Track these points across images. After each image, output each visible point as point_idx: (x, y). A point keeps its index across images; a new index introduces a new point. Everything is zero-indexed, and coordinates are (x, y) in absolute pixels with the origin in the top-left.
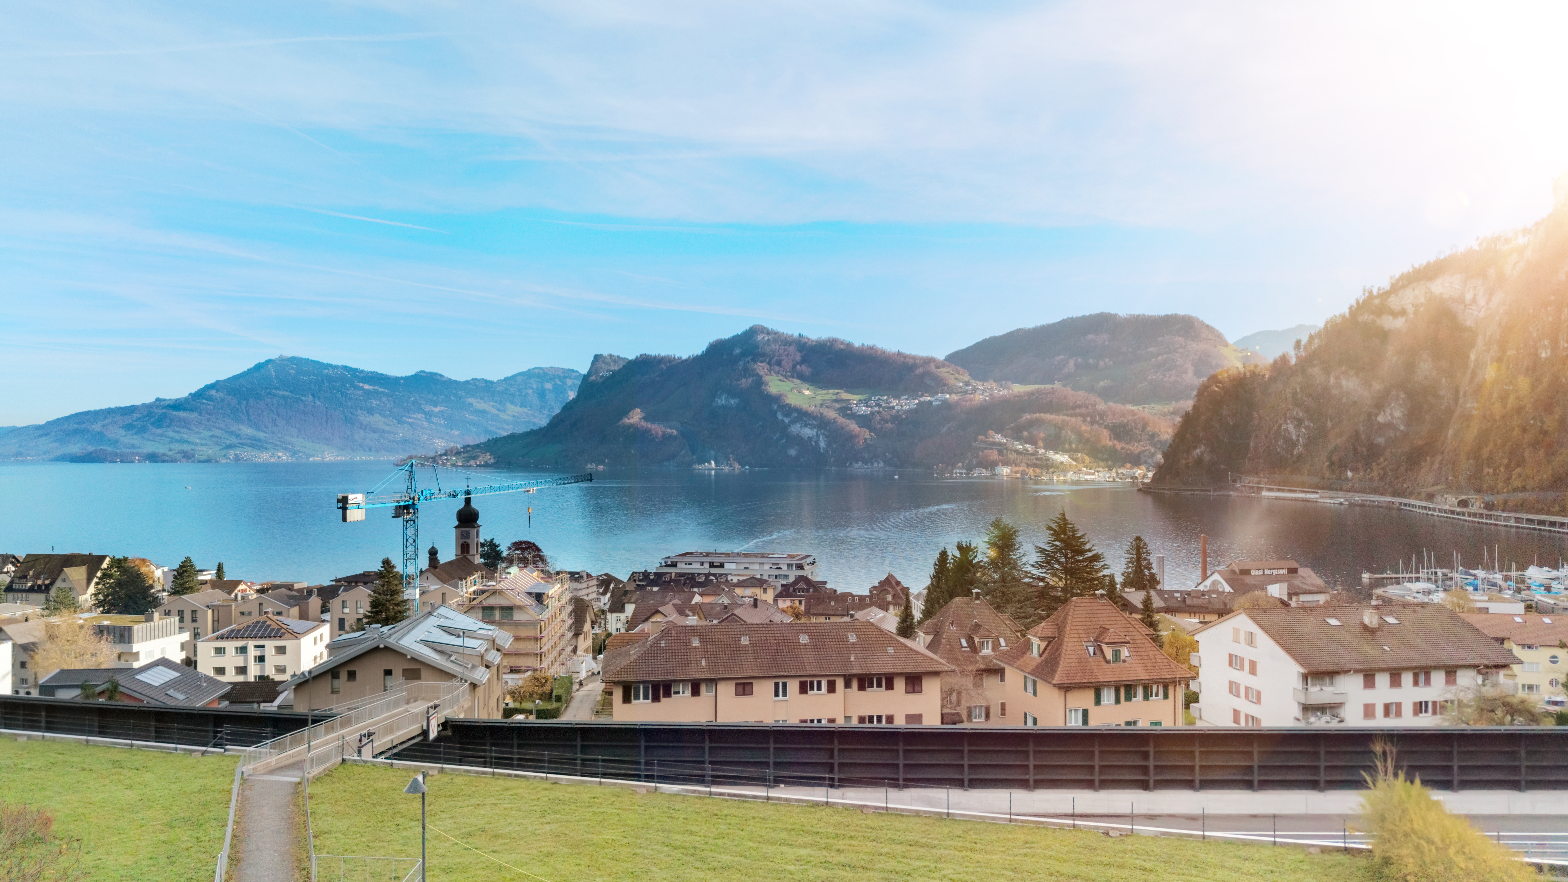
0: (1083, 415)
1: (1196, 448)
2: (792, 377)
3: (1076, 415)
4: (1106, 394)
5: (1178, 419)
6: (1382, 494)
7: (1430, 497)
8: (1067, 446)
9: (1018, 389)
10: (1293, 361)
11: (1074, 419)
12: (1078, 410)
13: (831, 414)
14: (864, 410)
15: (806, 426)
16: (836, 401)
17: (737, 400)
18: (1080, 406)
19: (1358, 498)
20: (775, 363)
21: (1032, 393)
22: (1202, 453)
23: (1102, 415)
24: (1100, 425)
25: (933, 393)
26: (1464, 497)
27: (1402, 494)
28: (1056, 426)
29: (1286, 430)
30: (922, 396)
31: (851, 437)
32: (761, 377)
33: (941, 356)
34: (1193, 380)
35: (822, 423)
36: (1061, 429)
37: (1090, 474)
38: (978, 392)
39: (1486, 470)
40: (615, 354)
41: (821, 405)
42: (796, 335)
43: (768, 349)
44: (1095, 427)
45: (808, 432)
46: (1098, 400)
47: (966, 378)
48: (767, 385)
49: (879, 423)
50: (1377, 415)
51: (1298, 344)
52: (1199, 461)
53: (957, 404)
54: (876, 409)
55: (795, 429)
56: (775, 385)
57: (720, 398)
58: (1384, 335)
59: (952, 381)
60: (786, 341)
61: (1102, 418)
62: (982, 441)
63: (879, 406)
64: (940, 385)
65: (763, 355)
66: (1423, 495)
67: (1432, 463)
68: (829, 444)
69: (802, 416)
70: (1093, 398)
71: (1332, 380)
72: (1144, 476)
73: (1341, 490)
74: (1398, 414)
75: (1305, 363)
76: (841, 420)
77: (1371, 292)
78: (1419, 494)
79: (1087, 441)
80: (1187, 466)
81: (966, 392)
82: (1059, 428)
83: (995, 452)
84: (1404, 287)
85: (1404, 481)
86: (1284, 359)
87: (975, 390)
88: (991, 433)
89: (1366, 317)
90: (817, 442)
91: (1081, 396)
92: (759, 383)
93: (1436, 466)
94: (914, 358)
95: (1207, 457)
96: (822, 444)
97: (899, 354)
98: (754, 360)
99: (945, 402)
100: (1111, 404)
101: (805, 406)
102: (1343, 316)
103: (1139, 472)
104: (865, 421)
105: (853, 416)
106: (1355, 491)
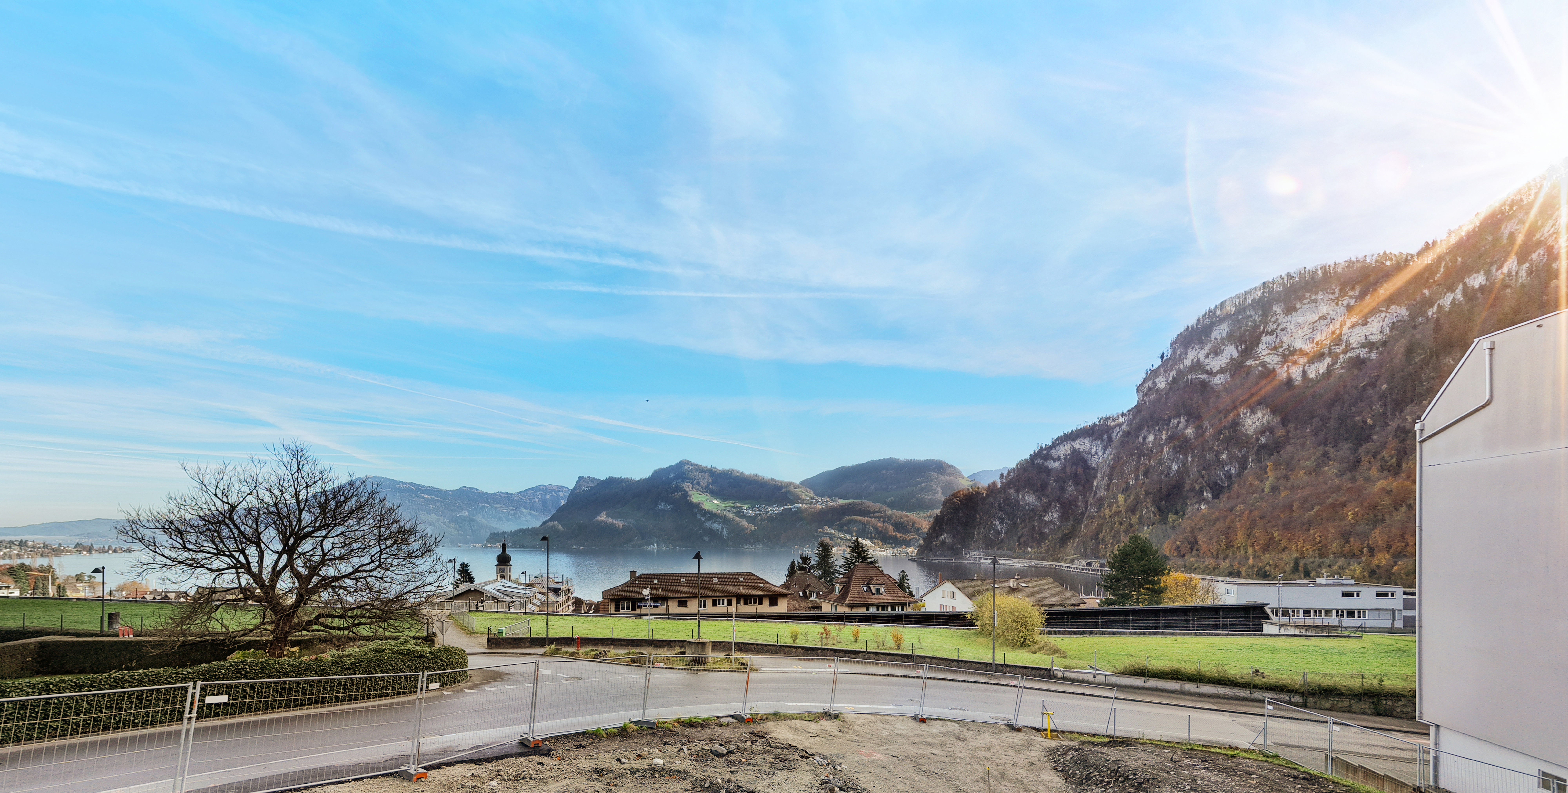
0: (879, 518)
1: (941, 535)
2: (707, 492)
3: (875, 517)
4: (892, 505)
5: (932, 520)
6: (1047, 561)
7: (1072, 561)
8: (869, 535)
9: (842, 502)
10: (999, 485)
11: (873, 520)
12: (876, 515)
13: (730, 515)
14: (750, 513)
15: (715, 522)
16: (734, 507)
17: (671, 506)
18: (877, 512)
19: (1033, 563)
20: (696, 484)
21: (850, 504)
22: (945, 538)
23: (890, 517)
24: (888, 523)
25: (792, 503)
26: (1089, 561)
27: (1057, 561)
28: (863, 523)
29: (995, 525)
30: (786, 505)
31: (744, 529)
32: (687, 492)
33: (797, 482)
34: (941, 497)
35: (725, 520)
36: (866, 525)
37: (882, 551)
38: (819, 503)
39: (1100, 547)
40: (592, 476)
41: (725, 510)
42: (709, 467)
43: (691, 475)
44: (886, 524)
45: (716, 526)
46: (887, 508)
47: (812, 495)
48: (690, 497)
49: (760, 521)
50: (1045, 516)
51: (1002, 475)
52: (943, 542)
53: (806, 510)
54: (758, 512)
55: (708, 524)
56: (696, 497)
57: (661, 504)
58: (1048, 471)
59: (803, 497)
60: (702, 470)
61: (889, 519)
62: (820, 532)
63: (761, 511)
64: (797, 499)
65: (689, 478)
66: (1068, 560)
67: (1073, 543)
68: (729, 534)
69: (712, 516)
70: (885, 507)
71: (1020, 496)
72: (913, 552)
73: (1025, 558)
74: (1055, 516)
75: (1005, 487)
76: (737, 519)
77: (1041, 447)
78: (1066, 559)
79: (881, 532)
80: (936, 545)
81: (811, 503)
82: (865, 525)
83: (828, 538)
84: (1059, 444)
85: (1059, 553)
86: (994, 483)
87: (817, 502)
88: (826, 527)
89: (1039, 461)
90: (721, 532)
91: (877, 506)
92: (686, 495)
93: (1075, 544)
94: (781, 482)
95: (947, 540)
96: (725, 534)
97: (772, 479)
98: (683, 482)
99: (799, 508)
100: (895, 511)
101: (715, 510)
102: (1027, 460)
103: (909, 550)
104: (751, 520)
105: (744, 516)
106: (1033, 559)
